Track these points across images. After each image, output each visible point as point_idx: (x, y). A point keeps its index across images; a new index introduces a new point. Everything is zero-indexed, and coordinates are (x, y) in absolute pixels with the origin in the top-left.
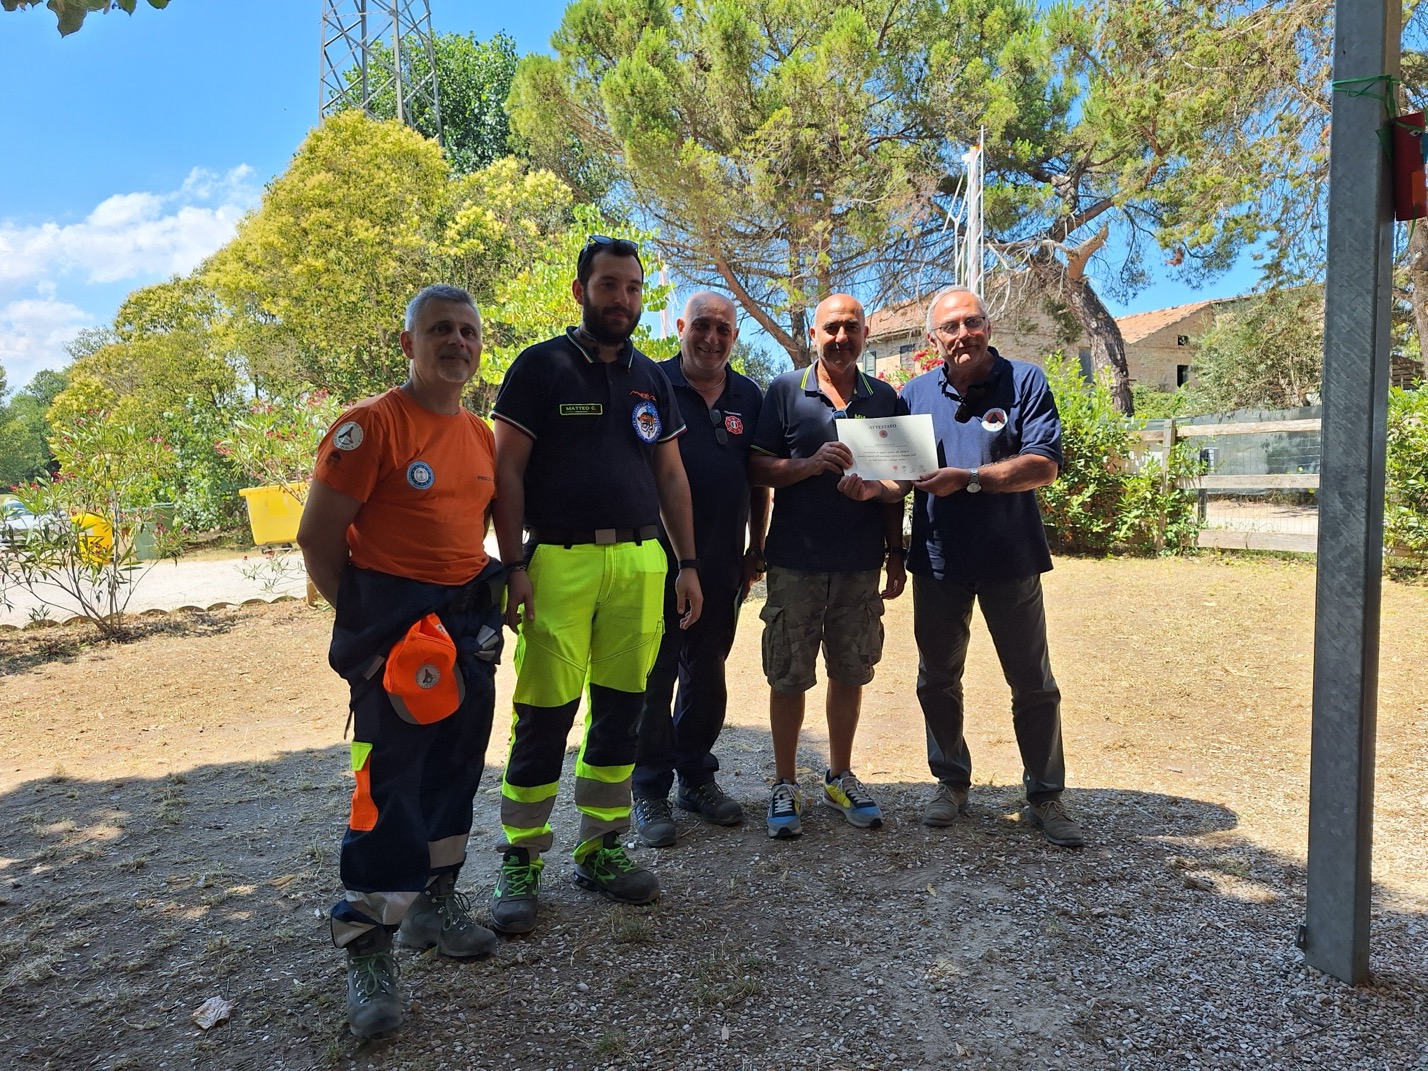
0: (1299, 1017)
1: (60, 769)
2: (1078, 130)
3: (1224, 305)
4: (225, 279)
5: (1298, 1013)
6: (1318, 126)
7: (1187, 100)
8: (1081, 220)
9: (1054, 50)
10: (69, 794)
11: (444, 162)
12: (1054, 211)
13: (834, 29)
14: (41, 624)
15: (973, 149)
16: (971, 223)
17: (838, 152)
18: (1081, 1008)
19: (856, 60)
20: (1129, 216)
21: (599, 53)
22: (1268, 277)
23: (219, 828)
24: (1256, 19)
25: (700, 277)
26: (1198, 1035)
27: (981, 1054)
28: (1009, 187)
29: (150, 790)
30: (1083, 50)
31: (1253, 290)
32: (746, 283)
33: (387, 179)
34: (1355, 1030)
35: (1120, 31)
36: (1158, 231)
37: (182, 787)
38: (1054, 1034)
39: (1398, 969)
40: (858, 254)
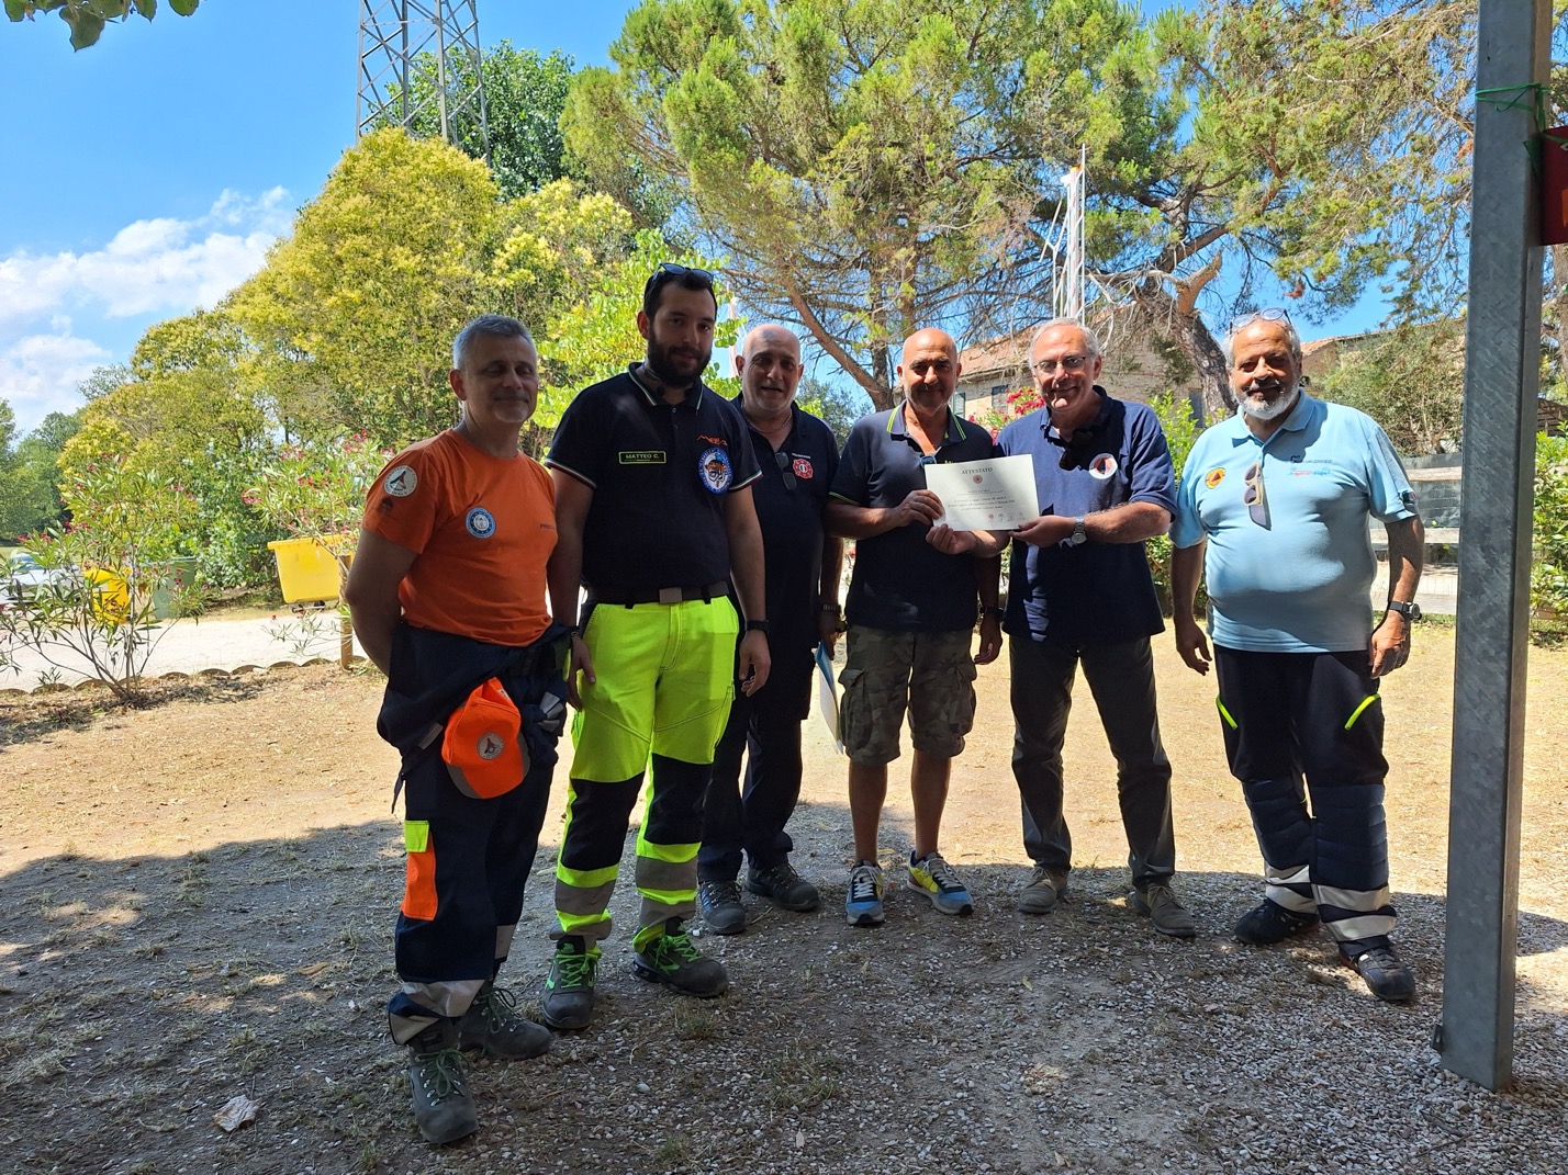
0: (1435, 1126)
1: (71, 846)
2: (1189, 149)
3: (1349, 342)
4: (253, 312)
5: (1434, 1121)
6: (1454, 145)
7: (1310, 116)
8: (1192, 248)
9: (1163, 61)
10: (81, 873)
11: (492, 184)
12: (1162, 239)
13: (920, 38)
14: (51, 688)
15: (1073, 170)
16: (1071, 251)
17: (923, 174)
18: (1193, 1115)
19: (944, 72)
20: (1245, 245)
21: (662, 64)
22: (1398, 311)
23: (245, 912)
24: (1387, 26)
25: (772, 311)
26: (1323, 1145)
27: (1083, 1164)
28: (1112, 211)
29: (168, 870)
30: (1195, 61)
31: (1382, 325)
32: (823, 317)
33: (429, 203)
34: (1497, 1140)
35: (1236, 40)
36: (1274, 260)
37: (204, 866)
38: (1164, 1143)
39: (1544, 1073)
40: (946, 286)
